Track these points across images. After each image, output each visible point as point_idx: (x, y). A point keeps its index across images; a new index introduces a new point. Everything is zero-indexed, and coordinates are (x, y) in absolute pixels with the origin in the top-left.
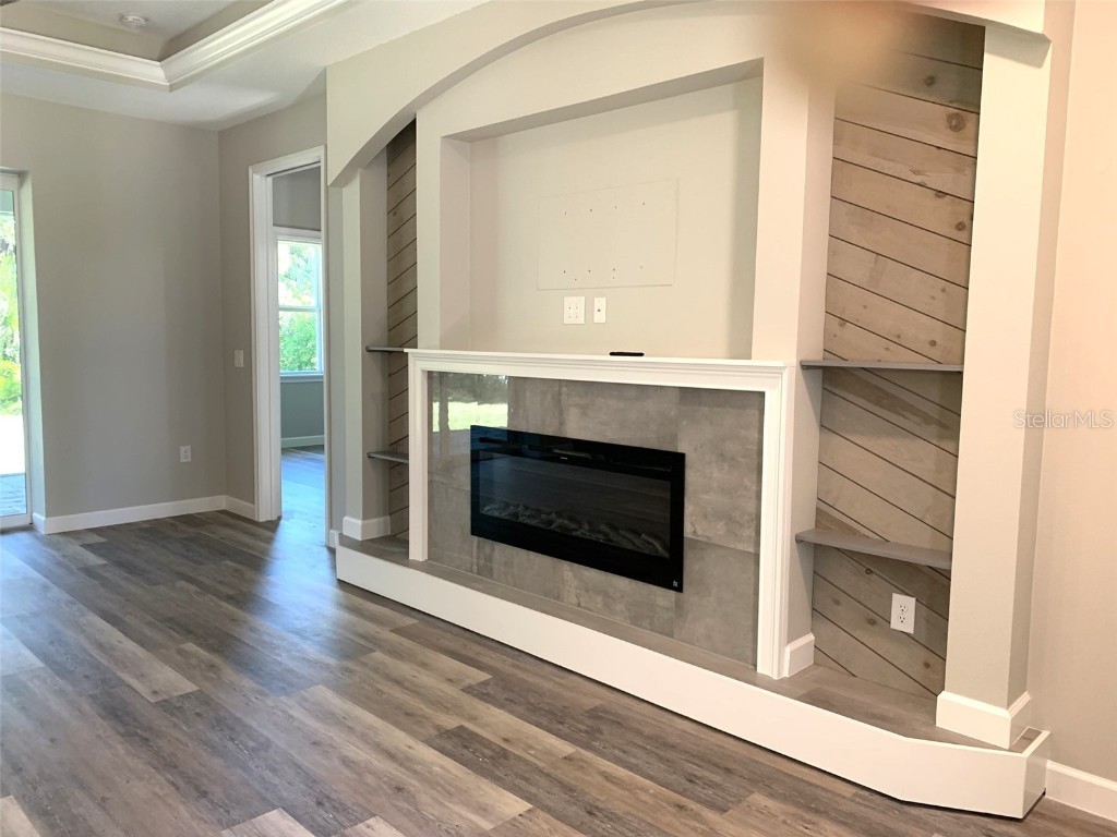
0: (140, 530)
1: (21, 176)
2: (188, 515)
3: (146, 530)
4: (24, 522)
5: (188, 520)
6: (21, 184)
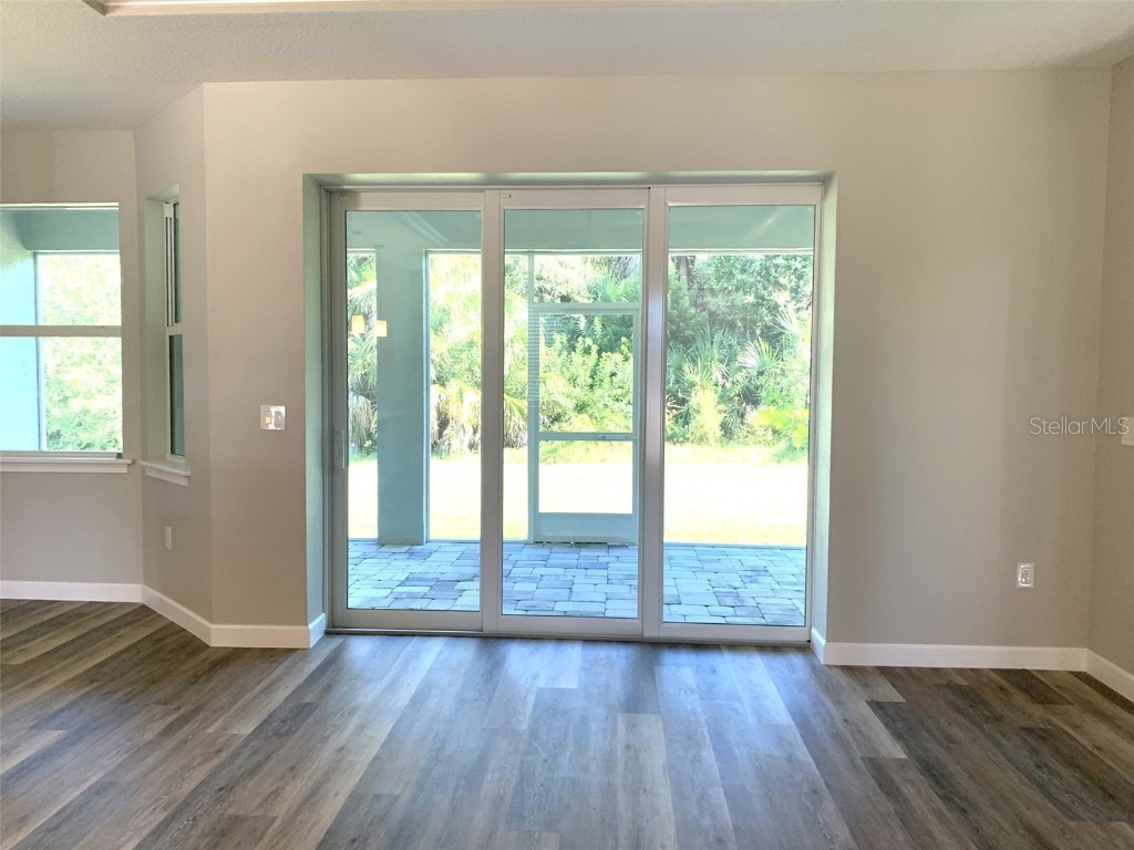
0: (951, 686)
1: (824, 181)
2: (1025, 671)
3: (960, 691)
4: (797, 636)
5: (1026, 682)
6: (825, 192)
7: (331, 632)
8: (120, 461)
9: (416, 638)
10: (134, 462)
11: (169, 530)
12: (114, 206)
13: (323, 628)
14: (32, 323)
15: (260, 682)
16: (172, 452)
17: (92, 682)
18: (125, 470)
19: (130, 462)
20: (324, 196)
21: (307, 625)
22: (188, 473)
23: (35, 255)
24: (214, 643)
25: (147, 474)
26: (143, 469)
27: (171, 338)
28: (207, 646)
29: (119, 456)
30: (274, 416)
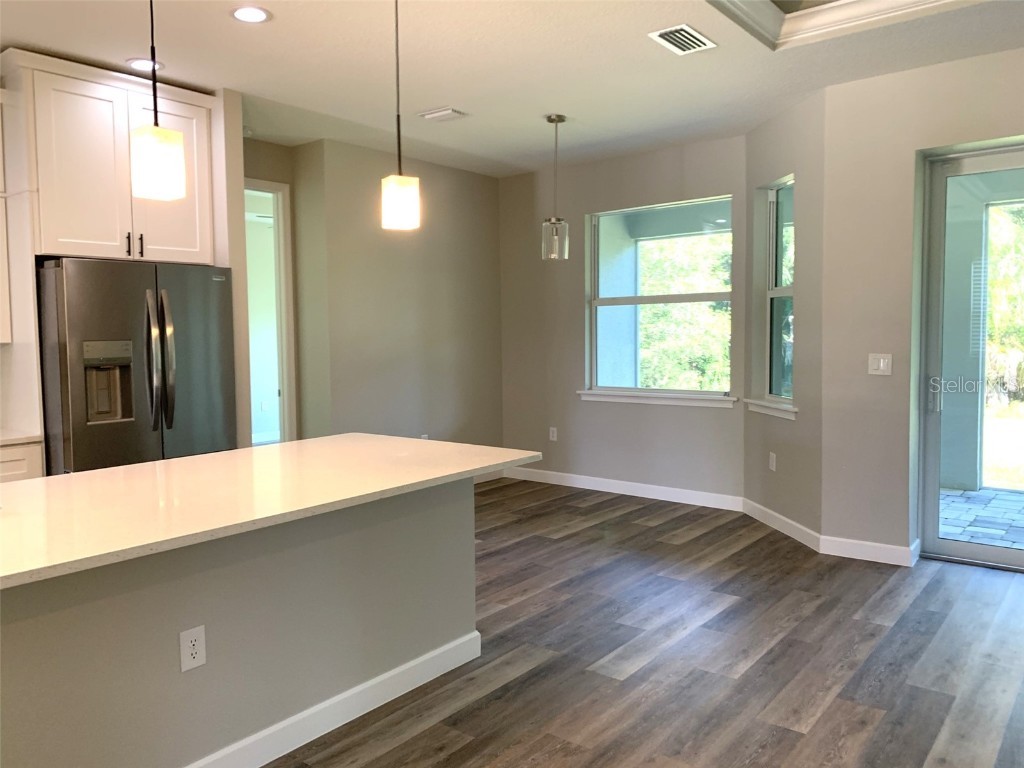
7: (925, 556)
8: (726, 398)
9: (1019, 574)
10: (738, 400)
11: (773, 456)
12: (727, 197)
13: (918, 552)
14: (631, 294)
15: (879, 587)
16: (771, 392)
17: (739, 566)
18: (731, 406)
19: (735, 399)
20: (927, 164)
21: (908, 546)
22: (796, 410)
23: (636, 242)
24: (823, 550)
25: (751, 408)
26: (746, 405)
27: (772, 299)
28: (816, 553)
29: (726, 394)
30: (882, 364)
